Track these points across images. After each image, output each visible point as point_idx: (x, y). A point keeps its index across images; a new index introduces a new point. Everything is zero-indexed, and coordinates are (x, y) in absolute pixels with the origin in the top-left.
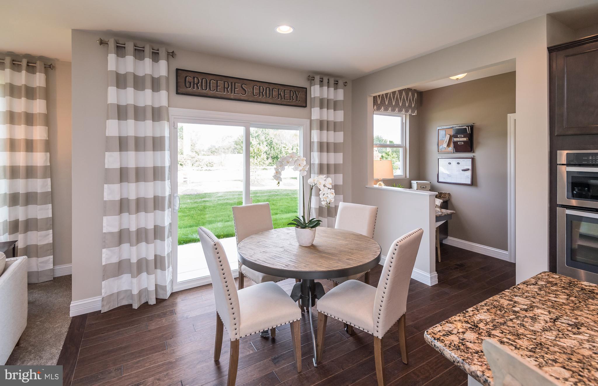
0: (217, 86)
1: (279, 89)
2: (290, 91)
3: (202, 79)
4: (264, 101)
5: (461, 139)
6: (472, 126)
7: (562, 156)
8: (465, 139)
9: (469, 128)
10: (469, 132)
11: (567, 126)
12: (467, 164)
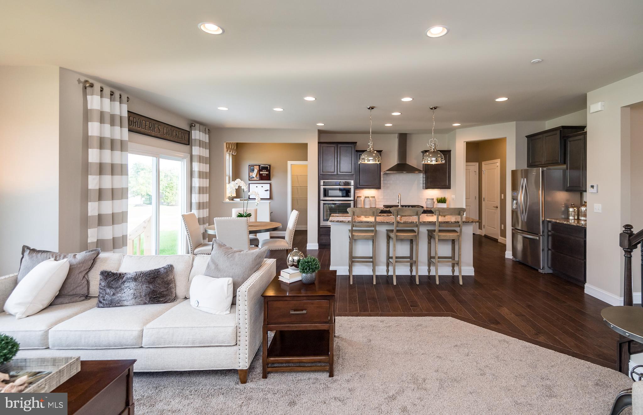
0: (146, 126)
1: (176, 131)
2: (182, 133)
3: (139, 119)
4: (169, 139)
5: (264, 173)
6: (270, 166)
7: (322, 182)
8: (267, 173)
9: (269, 166)
10: (269, 169)
11: (323, 171)
12: (267, 187)
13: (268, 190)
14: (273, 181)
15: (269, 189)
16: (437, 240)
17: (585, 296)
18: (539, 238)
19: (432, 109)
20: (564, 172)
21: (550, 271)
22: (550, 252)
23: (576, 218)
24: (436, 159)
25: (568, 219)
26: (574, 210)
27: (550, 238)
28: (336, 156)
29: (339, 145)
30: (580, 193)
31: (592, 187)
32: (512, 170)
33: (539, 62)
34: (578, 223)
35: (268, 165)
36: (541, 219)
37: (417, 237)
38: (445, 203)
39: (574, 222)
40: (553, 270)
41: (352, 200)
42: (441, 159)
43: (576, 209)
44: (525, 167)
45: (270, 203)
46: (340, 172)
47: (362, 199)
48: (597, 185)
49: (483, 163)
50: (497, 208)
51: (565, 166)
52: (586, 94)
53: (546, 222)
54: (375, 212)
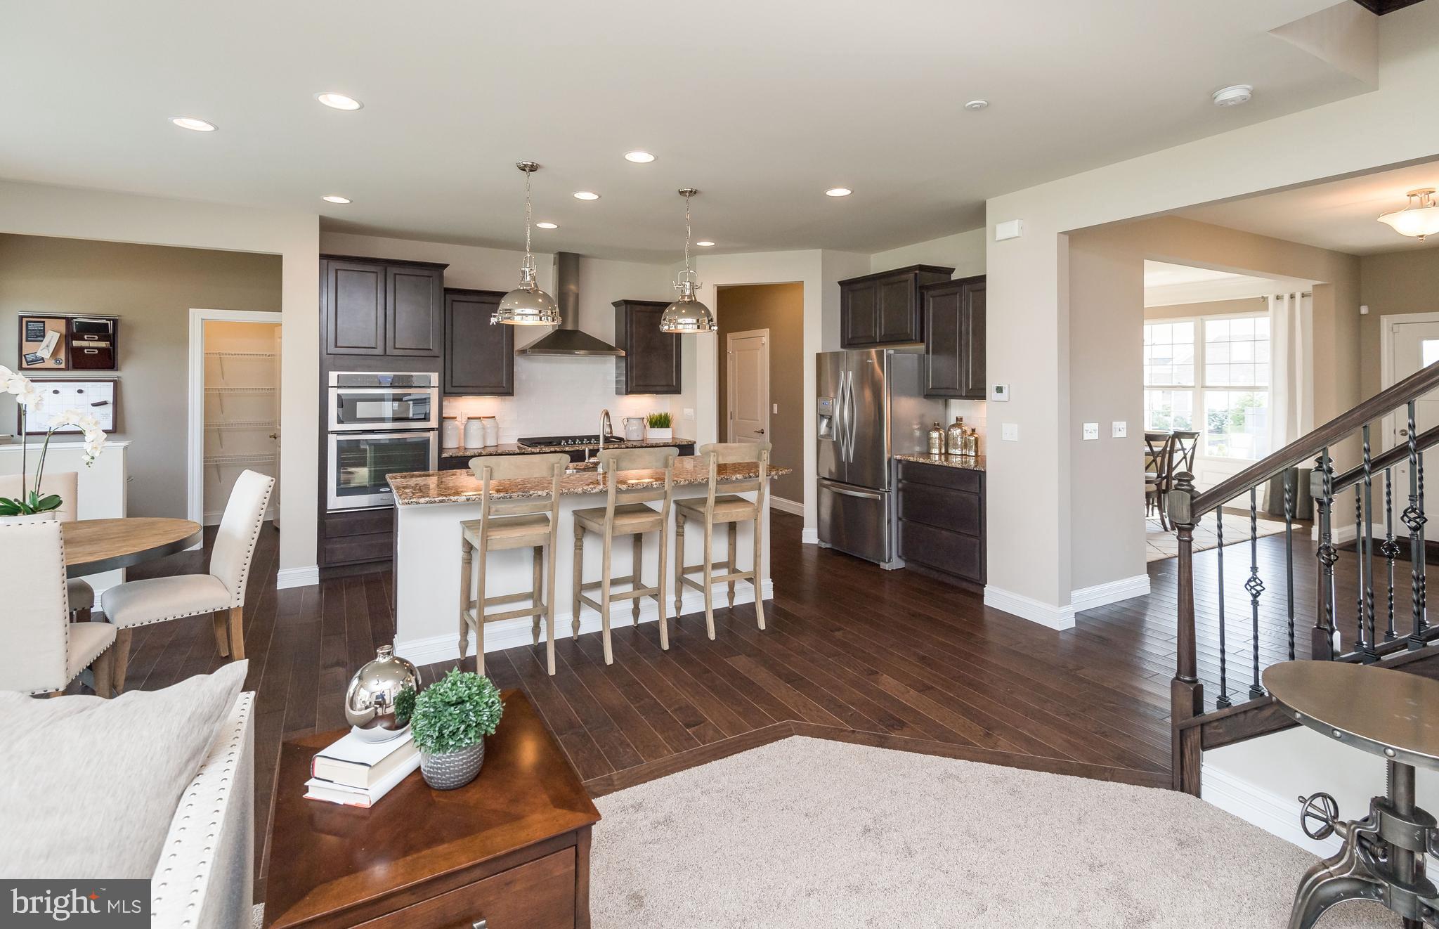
5: (91, 344)
6: (115, 322)
7: (333, 377)
8: (103, 344)
9: (110, 324)
10: (111, 331)
11: (338, 345)
12: (105, 391)
13: (105, 403)
14: (128, 372)
15: (110, 399)
16: (710, 527)
17: (985, 609)
18: (883, 496)
19: (682, 193)
20: (922, 359)
21: (901, 564)
22: (900, 523)
23: (943, 451)
24: (698, 321)
25: (928, 454)
26: (940, 434)
27: (901, 494)
28: (381, 301)
29: (392, 270)
30: (944, 400)
31: (999, 390)
32: (817, 354)
33: (982, 107)
34: (947, 460)
35: (107, 320)
36: (886, 456)
37: (664, 524)
38: (668, 426)
39: (940, 459)
40: (906, 561)
41: (433, 429)
42: (709, 321)
43: (944, 434)
44: (836, 346)
45: (126, 448)
46: (395, 348)
47: (459, 423)
48: (1009, 385)
49: (729, 336)
50: (763, 433)
51: (922, 347)
52: (985, 203)
53: (893, 463)
54: (556, 465)
